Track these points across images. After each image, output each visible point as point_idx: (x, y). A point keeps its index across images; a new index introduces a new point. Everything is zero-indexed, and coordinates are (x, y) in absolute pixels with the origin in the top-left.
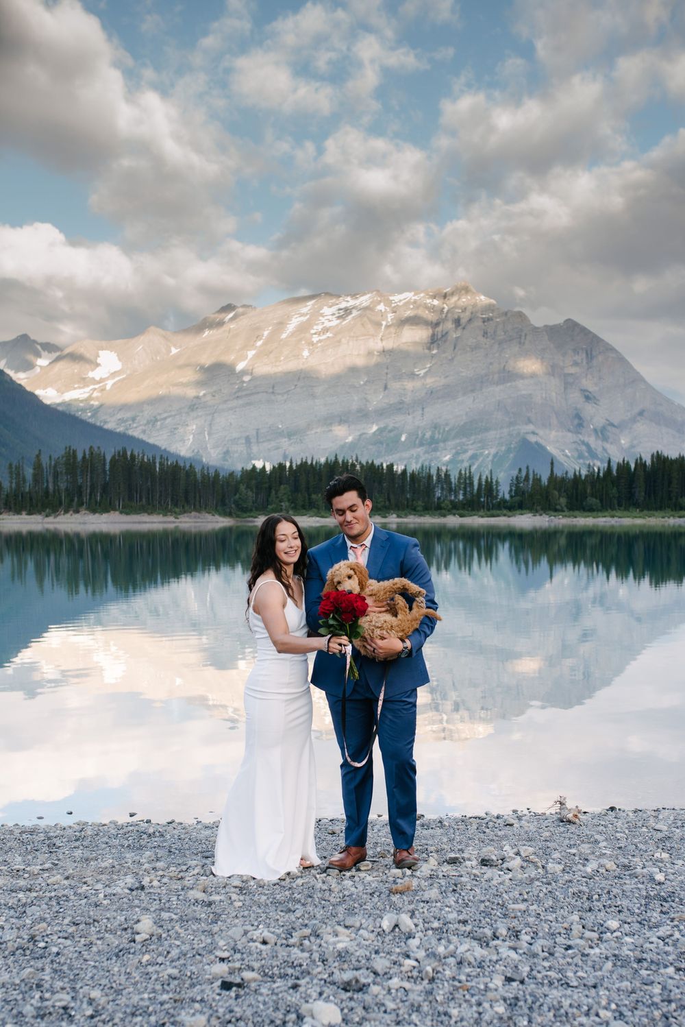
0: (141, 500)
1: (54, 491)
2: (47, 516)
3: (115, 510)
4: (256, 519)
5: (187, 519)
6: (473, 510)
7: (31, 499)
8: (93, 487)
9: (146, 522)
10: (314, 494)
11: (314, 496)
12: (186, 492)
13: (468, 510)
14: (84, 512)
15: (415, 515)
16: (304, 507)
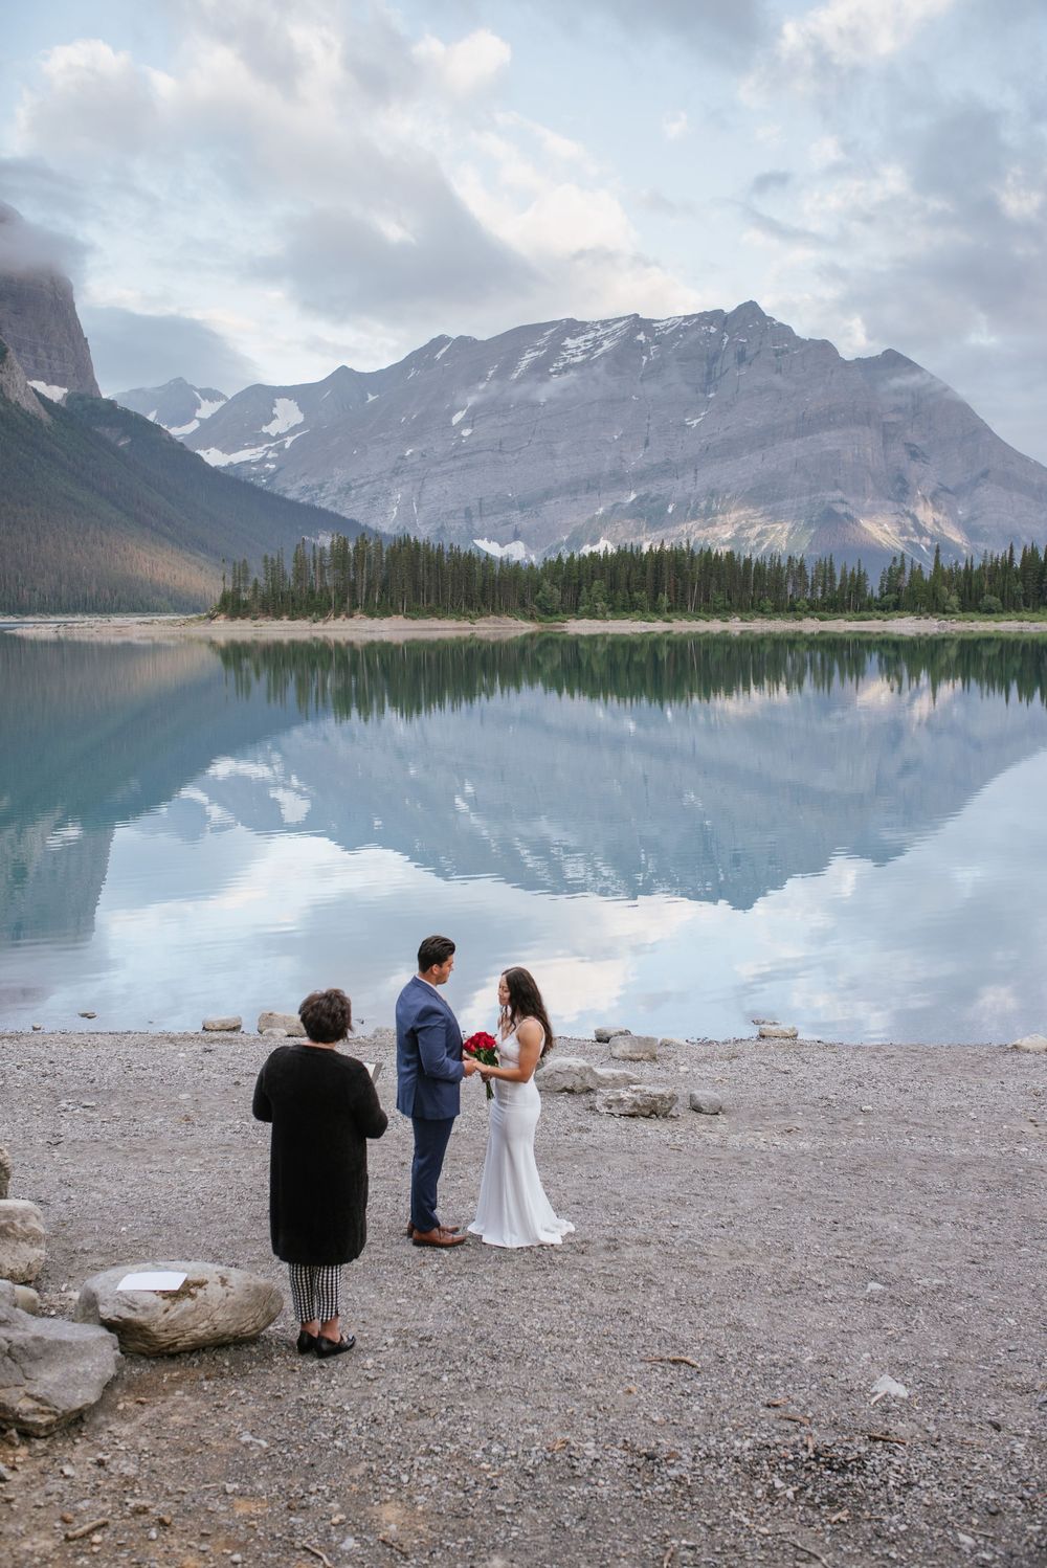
0: (428, 601)
1: (321, 591)
2: (315, 622)
3: (397, 613)
4: (565, 624)
5: (486, 625)
6: (835, 611)
7: (293, 600)
8: (370, 585)
9: (437, 629)
10: (637, 591)
11: (636, 594)
12: (483, 590)
13: (829, 612)
14: (359, 616)
15: (762, 618)
16: (624, 608)
